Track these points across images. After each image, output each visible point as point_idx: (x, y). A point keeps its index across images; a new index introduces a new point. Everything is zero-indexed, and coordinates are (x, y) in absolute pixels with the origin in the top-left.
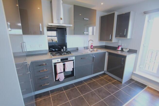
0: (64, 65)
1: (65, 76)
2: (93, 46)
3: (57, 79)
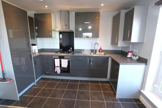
0: (60, 61)
1: (61, 71)
2: (102, 50)
3: (55, 71)
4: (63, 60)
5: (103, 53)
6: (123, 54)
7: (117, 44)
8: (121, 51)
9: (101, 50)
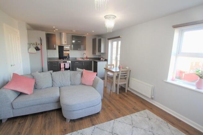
4: (66, 64)
5: (88, 60)
6: (99, 59)
7: (96, 54)
8: (98, 58)
9: (87, 58)
